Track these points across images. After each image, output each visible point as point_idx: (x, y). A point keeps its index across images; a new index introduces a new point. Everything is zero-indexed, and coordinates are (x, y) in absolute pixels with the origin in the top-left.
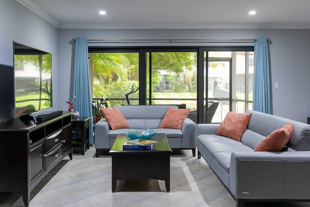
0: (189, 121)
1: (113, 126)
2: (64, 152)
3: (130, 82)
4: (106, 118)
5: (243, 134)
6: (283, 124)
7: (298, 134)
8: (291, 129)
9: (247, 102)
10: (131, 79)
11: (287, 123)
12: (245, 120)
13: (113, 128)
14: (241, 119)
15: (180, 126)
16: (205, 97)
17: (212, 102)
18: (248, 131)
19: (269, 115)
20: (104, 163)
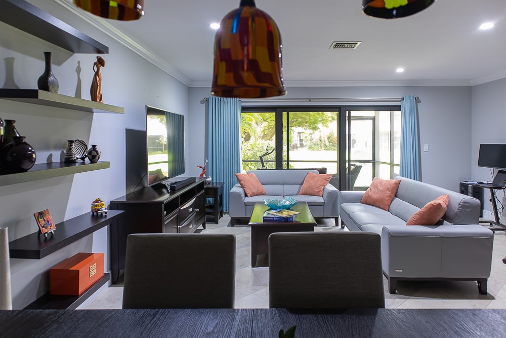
0: (330, 188)
1: (249, 192)
2: (198, 221)
3: (263, 141)
4: (241, 184)
5: (391, 203)
6: (437, 195)
7: (455, 206)
8: (447, 200)
9: (392, 164)
10: (264, 137)
11: (442, 194)
12: (393, 187)
13: (249, 195)
14: (389, 187)
15: (321, 193)
16: (347, 159)
17: (354, 165)
18: (397, 200)
19: (418, 182)
20: (240, 233)
